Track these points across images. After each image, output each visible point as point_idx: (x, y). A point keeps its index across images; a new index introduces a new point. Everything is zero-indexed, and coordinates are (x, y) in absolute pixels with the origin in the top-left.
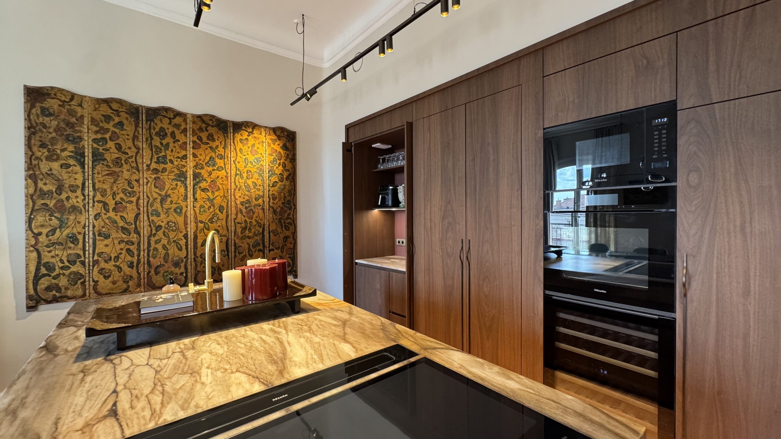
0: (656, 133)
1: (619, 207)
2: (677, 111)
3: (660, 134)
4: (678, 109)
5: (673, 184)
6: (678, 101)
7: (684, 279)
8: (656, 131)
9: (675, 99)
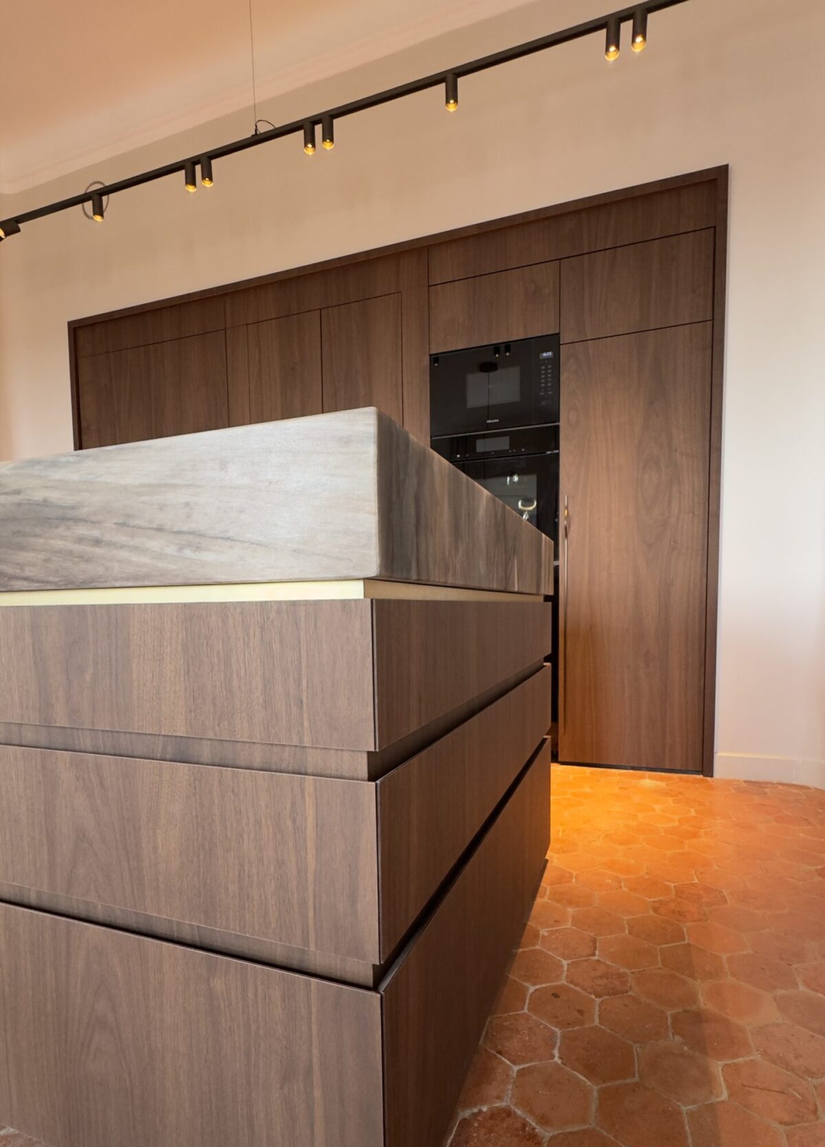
0: (543, 368)
1: (510, 451)
2: (560, 345)
3: (546, 369)
4: (561, 343)
5: (557, 424)
6: (561, 335)
7: (565, 522)
8: (543, 365)
9: (558, 332)
